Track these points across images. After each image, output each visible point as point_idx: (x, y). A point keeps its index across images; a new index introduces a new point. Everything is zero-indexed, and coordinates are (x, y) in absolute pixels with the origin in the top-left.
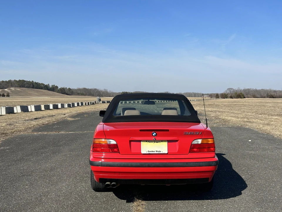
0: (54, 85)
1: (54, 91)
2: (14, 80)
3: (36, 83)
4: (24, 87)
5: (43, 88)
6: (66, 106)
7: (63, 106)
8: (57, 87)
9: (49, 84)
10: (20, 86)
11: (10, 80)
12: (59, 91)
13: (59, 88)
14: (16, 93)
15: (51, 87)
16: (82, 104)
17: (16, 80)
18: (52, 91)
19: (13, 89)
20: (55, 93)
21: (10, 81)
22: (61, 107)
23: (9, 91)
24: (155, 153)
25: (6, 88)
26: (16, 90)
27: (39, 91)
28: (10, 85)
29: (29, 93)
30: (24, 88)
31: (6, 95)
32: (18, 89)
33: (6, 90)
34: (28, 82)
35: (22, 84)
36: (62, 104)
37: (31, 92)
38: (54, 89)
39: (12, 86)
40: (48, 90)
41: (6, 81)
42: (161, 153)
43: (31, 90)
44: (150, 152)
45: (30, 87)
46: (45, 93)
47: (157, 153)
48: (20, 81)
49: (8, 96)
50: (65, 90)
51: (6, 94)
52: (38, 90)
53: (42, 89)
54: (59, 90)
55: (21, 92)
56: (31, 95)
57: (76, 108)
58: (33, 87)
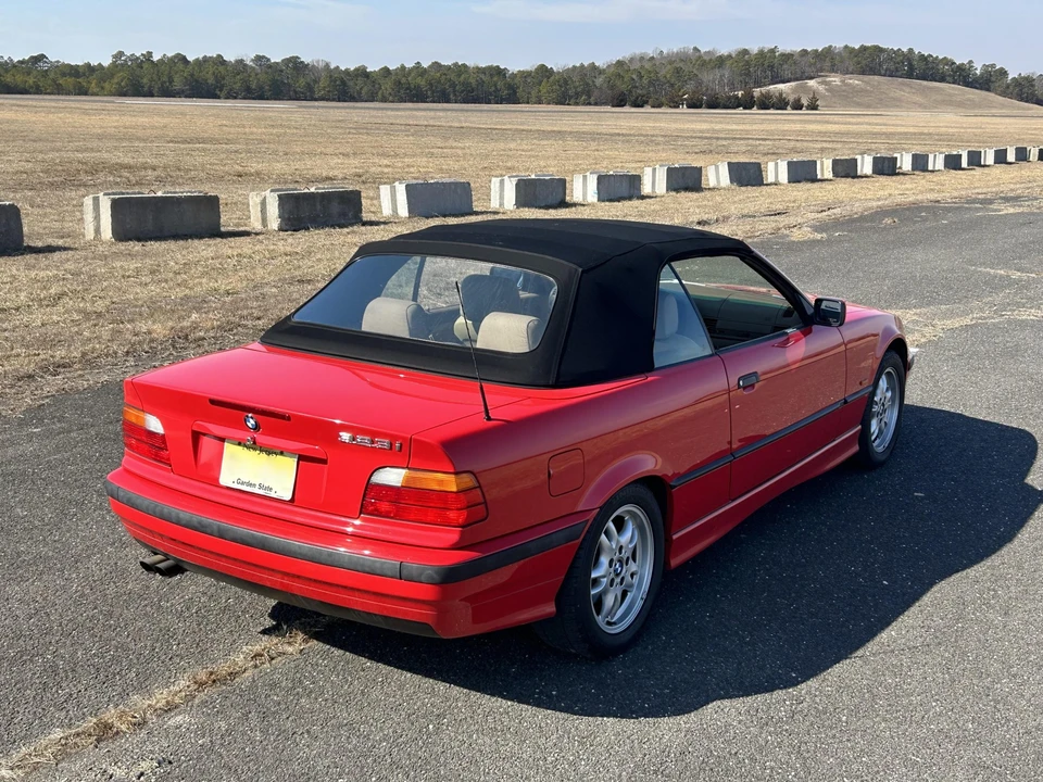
0: (993, 66)
1: (988, 90)
2: (842, 45)
3: (923, 58)
4: (875, 74)
5: (948, 78)
6: (937, 162)
7: (920, 163)
8: (1003, 73)
9: (971, 62)
10: (862, 67)
11: (831, 46)
12: (1011, 88)
13: (1010, 77)
14: (845, 97)
15: (978, 72)
16: (1022, 155)
17: (850, 45)
18: (981, 89)
19: (835, 79)
20: (991, 95)
21: (829, 51)
22: (910, 168)
23: (821, 88)
24: (256, 490)
25: (811, 78)
26: (847, 85)
27: (929, 88)
28: (827, 64)
29: (892, 95)
30: (876, 77)
31: (806, 104)
32: (855, 81)
33: (811, 83)
34: (895, 52)
35: (872, 62)
36: (915, 157)
37: (899, 94)
38: (990, 81)
39: (833, 70)
40: (968, 84)
41: (817, 51)
42: (272, 495)
43: (903, 84)
44: (243, 483)
45: (900, 73)
46: (950, 95)
47: (261, 492)
48: (864, 49)
49: (813, 107)
50: (1033, 86)
51: (805, 102)
52: (925, 86)
53: (942, 80)
54: (1008, 87)
55: (862, 91)
56: (897, 103)
57: (986, 170)
58: (910, 75)
